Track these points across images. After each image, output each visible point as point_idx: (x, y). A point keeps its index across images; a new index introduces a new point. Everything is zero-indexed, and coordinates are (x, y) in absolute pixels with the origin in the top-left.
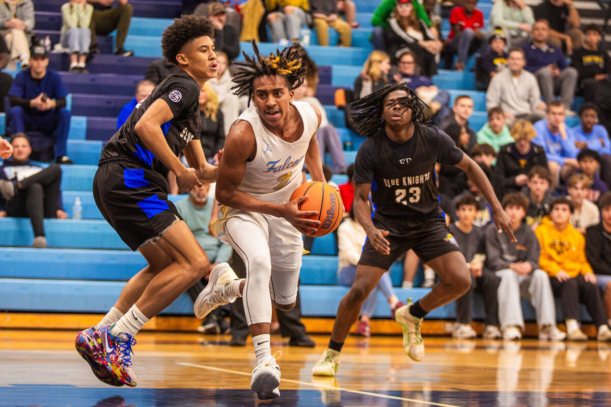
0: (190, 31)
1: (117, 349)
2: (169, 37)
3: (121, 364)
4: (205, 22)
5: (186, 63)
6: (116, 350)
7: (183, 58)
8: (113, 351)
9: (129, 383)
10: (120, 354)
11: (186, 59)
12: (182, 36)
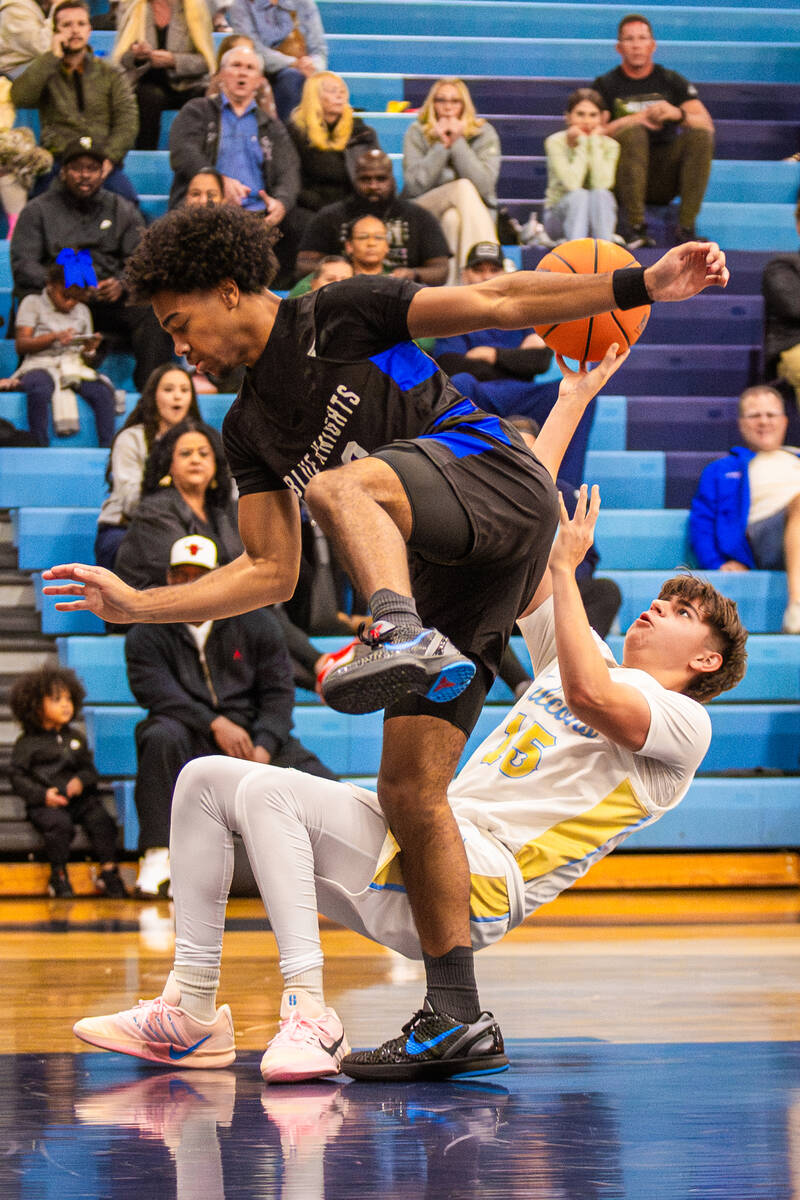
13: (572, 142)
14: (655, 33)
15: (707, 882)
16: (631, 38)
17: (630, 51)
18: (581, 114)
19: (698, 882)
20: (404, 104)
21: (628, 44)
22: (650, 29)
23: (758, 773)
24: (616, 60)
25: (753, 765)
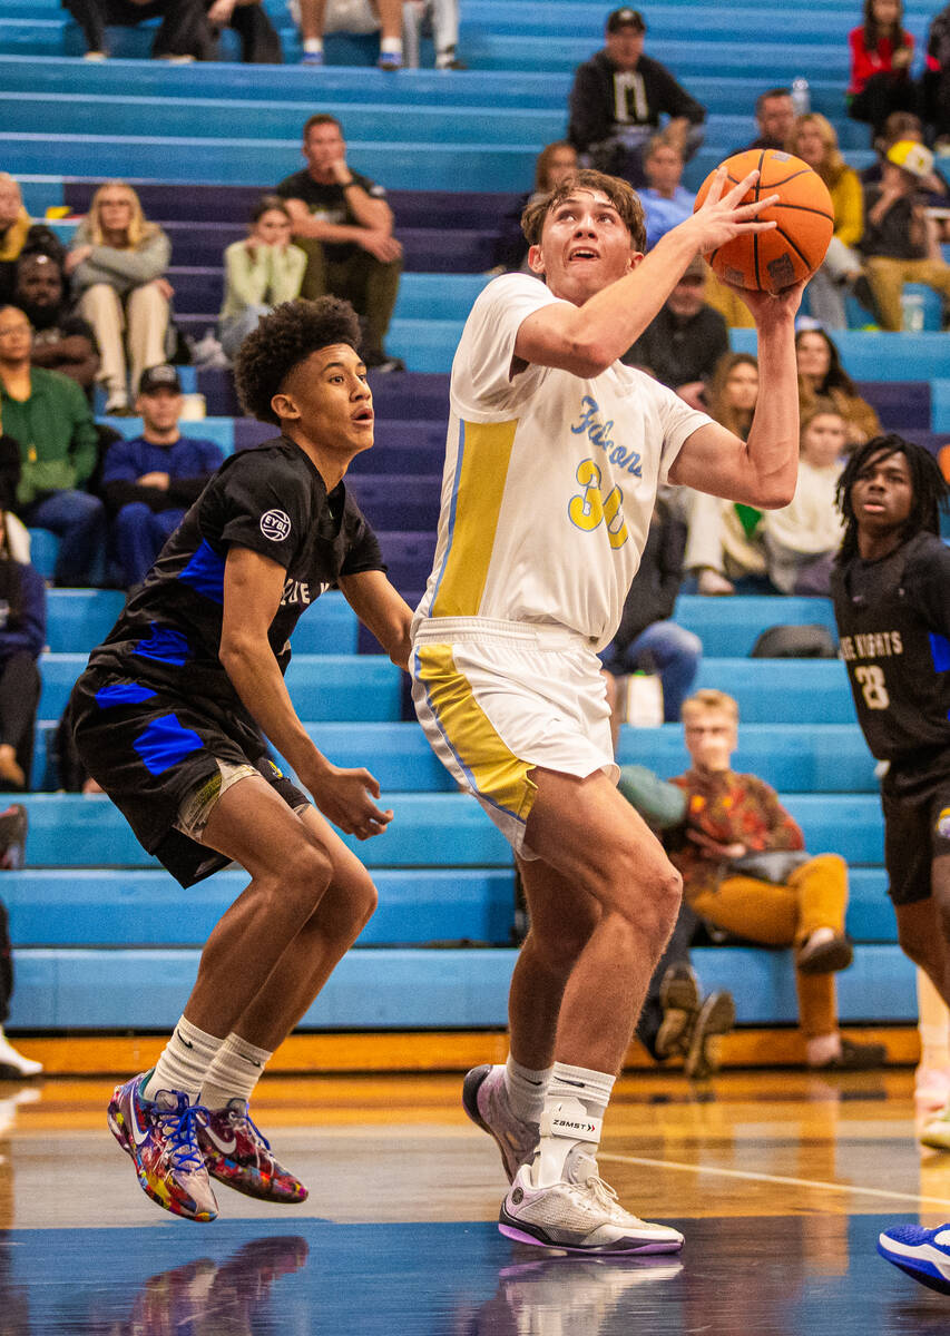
0: (299, 336)
1: (157, 1132)
2: (251, 358)
3: (167, 1168)
4: (330, 308)
5: (296, 415)
6: (154, 1136)
7: (288, 406)
8: (148, 1138)
9: (191, 1214)
10: (164, 1144)
11: (294, 406)
12: (282, 350)
13: (251, 253)
14: (346, 135)
15: (408, 1064)
16: (320, 141)
17: (319, 156)
18: (270, 225)
19: (398, 1065)
20: (62, 211)
21: (317, 148)
22: (341, 129)
23: (465, 944)
24: (303, 163)
25: (458, 936)
